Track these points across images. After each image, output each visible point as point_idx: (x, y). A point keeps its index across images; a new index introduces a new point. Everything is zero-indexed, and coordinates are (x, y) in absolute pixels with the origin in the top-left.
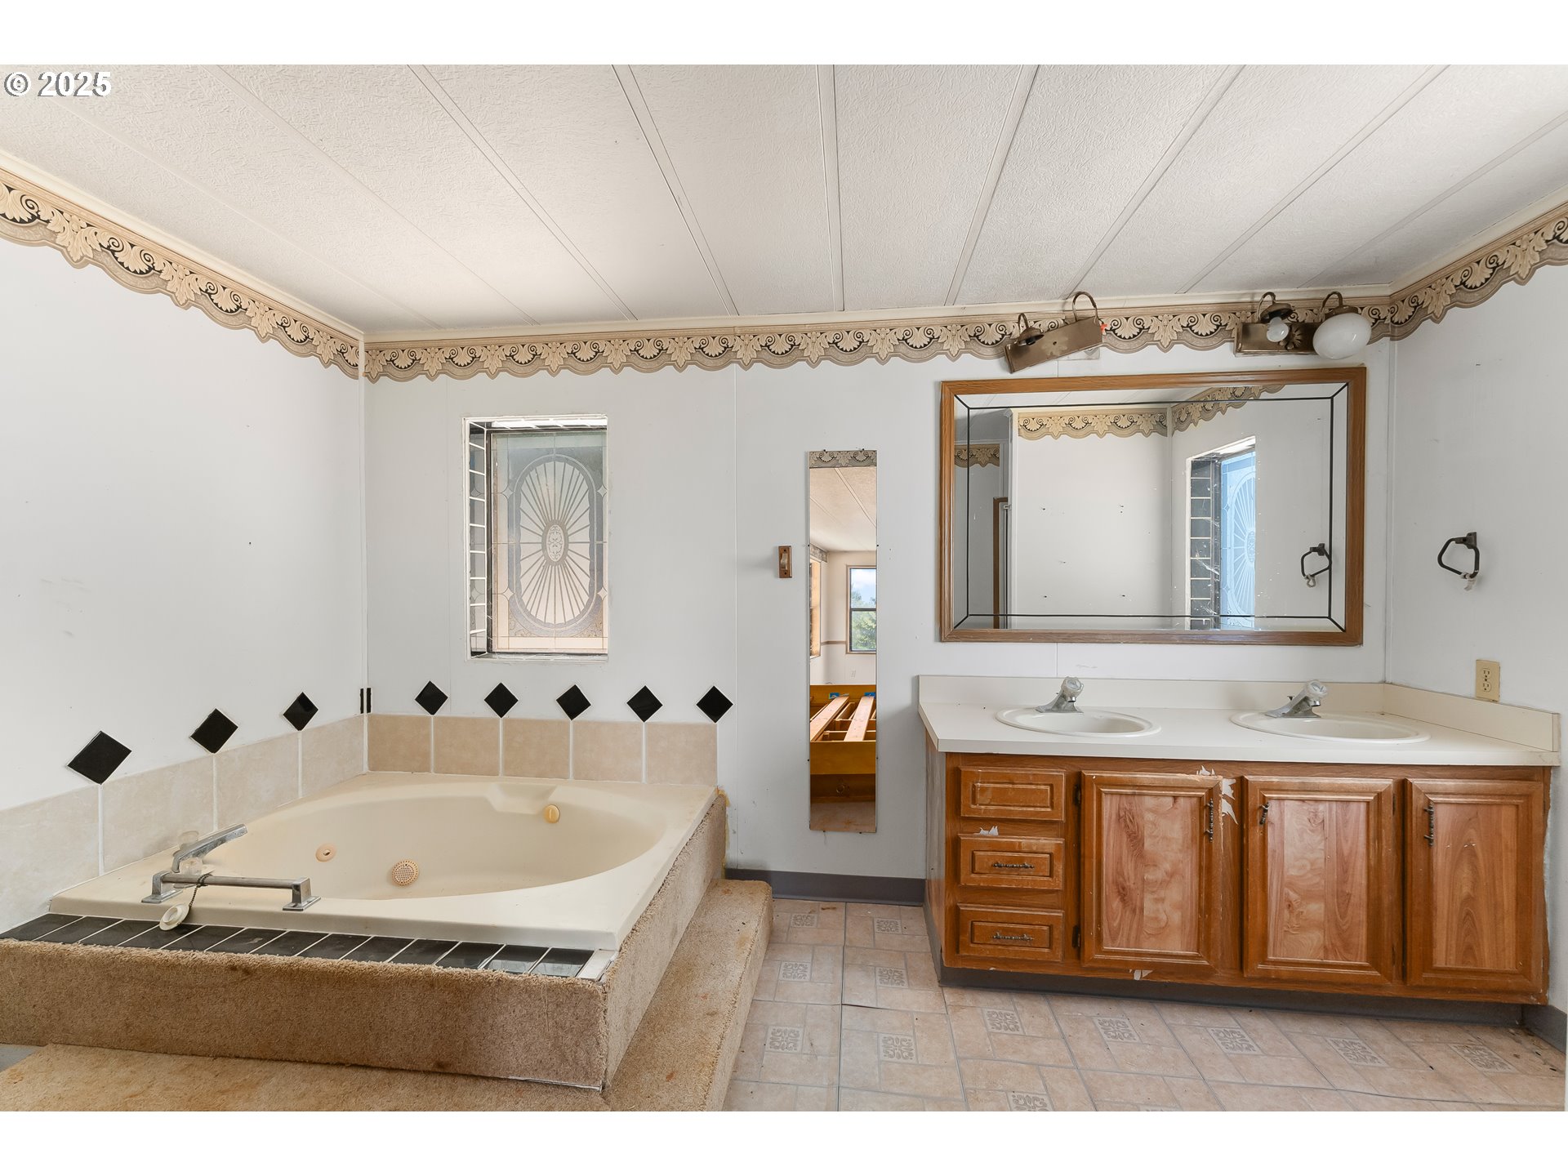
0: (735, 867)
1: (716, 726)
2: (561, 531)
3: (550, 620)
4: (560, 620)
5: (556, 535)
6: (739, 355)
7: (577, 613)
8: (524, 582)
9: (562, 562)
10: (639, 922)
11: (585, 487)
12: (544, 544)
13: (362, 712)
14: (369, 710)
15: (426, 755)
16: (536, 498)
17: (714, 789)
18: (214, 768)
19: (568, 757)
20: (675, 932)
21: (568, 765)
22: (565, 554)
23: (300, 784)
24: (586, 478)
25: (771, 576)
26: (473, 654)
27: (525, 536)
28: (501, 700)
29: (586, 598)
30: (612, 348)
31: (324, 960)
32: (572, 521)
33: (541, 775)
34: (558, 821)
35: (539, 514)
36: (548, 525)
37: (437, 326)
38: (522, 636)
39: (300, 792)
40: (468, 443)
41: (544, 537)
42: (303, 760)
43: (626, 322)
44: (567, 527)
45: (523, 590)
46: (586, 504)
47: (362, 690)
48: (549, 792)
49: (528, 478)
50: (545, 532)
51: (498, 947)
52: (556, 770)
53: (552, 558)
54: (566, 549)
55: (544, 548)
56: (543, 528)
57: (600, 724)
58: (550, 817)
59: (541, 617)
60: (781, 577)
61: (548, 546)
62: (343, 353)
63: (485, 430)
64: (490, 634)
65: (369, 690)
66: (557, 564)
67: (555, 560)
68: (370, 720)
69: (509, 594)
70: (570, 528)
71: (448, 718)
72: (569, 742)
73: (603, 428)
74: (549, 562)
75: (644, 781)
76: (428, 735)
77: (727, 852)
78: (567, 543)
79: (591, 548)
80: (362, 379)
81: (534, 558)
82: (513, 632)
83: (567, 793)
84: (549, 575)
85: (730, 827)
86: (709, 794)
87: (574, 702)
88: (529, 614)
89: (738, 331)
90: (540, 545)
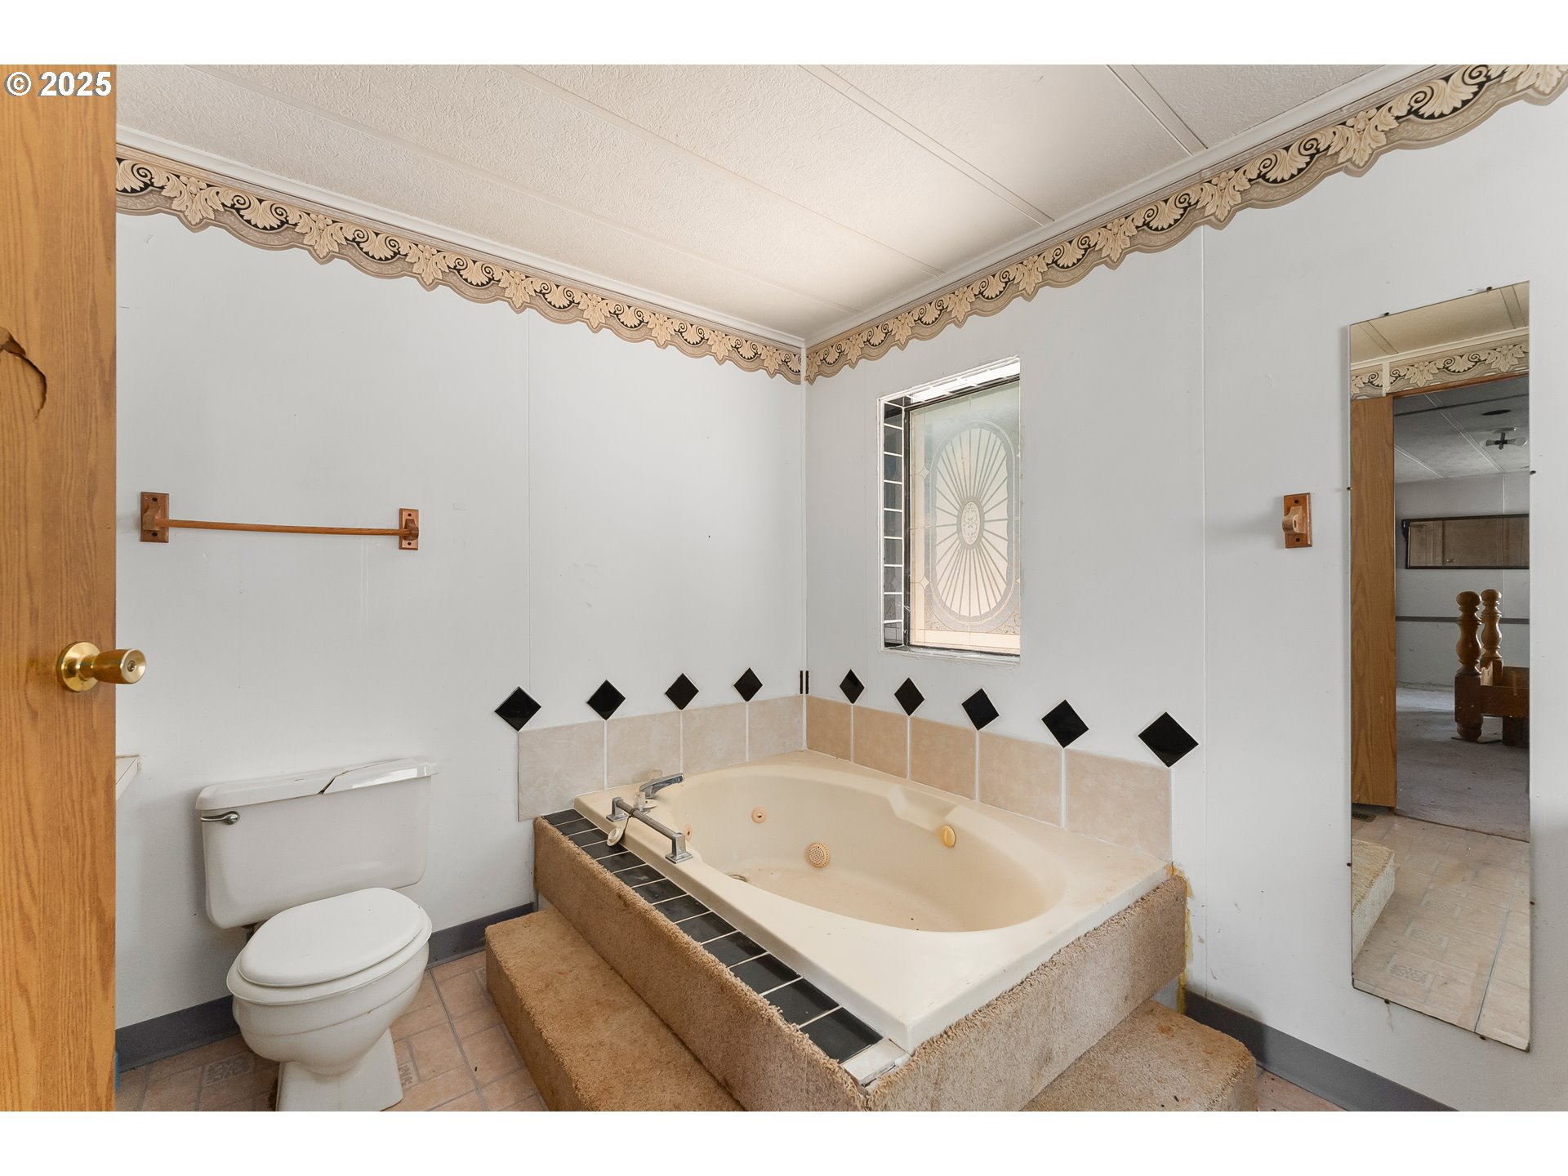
0: (1204, 995)
1: (1169, 772)
2: (977, 509)
3: (964, 612)
4: (974, 612)
5: (971, 513)
6: (1209, 210)
7: (993, 604)
8: (939, 569)
9: (978, 544)
10: (958, 1024)
11: (1002, 453)
12: (959, 524)
13: (801, 692)
14: (807, 692)
15: (847, 742)
16: (951, 472)
17: (1165, 864)
18: (681, 723)
19: (974, 773)
20: (1047, 1058)
21: (974, 783)
22: (981, 535)
23: (747, 750)
24: (1004, 442)
25: (1270, 550)
26: (887, 645)
27: (942, 518)
28: (909, 697)
29: (1003, 586)
30: (1025, 270)
31: (665, 918)
32: (988, 495)
33: (946, 788)
34: (953, 846)
35: (955, 493)
36: (964, 503)
37: (855, 311)
38: (937, 629)
39: (747, 756)
40: (883, 424)
41: (959, 517)
42: (749, 728)
43: (1040, 229)
44: (983, 504)
45: (938, 578)
46: (1003, 473)
47: (801, 672)
48: (946, 810)
49: (944, 454)
50: (961, 512)
51: (794, 975)
52: (959, 785)
53: (967, 541)
54: (982, 529)
55: (959, 531)
56: (958, 508)
57: (1009, 741)
58: (948, 840)
59: (955, 609)
60: (1287, 547)
61: (963, 527)
62: (787, 362)
63: (903, 408)
64: (907, 626)
65: (807, 672)
66: (973, 546)
67: (970, 543)
68: (809, 700)
69: (925, 582)
70: (985, 505)
71: (865, 709)
72: (974, 756)
73: (1016, 378)
74: (964, 545)
75: (1063, 825)
76: (848, 724)
77: (1188, 966)
78: (983, 521)
79: (1009, 526)
80: (804, 383)
81: (950, 541)
82: (929, 626)
83: (968, 817)
84: (963, 563)
85: (1193, 930)
86: (1155, 871)
87: (980, 709)
88: (944, 606)
89: (1207, 175)
90: (956, 527)
